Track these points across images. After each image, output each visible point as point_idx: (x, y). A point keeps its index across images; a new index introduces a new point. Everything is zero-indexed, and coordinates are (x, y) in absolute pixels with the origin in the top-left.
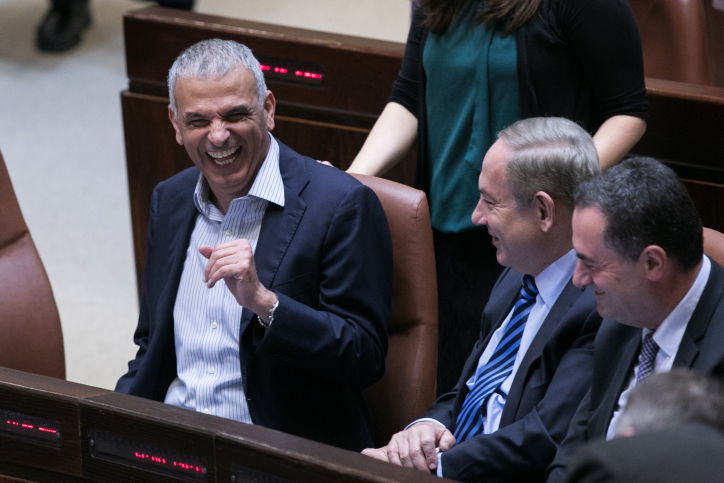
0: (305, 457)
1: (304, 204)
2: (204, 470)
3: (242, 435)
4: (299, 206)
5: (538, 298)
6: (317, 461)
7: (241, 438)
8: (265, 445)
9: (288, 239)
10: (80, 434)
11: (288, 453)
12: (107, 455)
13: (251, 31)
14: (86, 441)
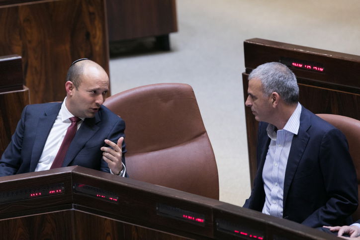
1: (309, 136)
4: (306, 137)
9: (302, 151)
10: (212, 220)
12: (223, 229)
14: (215, 223)
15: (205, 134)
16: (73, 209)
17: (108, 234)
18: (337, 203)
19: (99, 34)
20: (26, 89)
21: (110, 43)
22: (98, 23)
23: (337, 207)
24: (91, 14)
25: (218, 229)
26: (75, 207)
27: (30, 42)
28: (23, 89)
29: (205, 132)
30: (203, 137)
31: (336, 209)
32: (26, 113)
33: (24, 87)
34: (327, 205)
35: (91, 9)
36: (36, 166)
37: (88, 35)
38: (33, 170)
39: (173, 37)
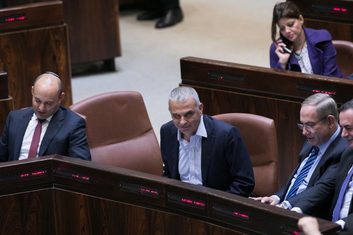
0: (236, 201)
1: (214, 137)
2: (204, 205)
3: (216, 194)
5: (319, 153)
6: (240, 202)
7: (216, 195)
8: (224, 197)
10: (164, 193)
11: (231, 200)
13: (221, 64)
14: (166, 195)
15: (152, 130)
16: (54, 188)
17: (81, 206)
18: (239, 186)
19: (63, 57)
20: (10, 98)
21: (72, 65)
22: (62, 48)
23: (239, 189)
24: (56, 41)
25: (168, 200)
26: (55, 186)
27: (9, 63)
28: (8, 98)
29: (152, 128)
30: (151, 132)
31: (238, 191)
32: (10, 117)
33: (9, 96)
34: (231, 187)
35: (57, 37)
36: (18, 156)
37: (54, 58)
38: (17, 159)
39: (118, 61)
